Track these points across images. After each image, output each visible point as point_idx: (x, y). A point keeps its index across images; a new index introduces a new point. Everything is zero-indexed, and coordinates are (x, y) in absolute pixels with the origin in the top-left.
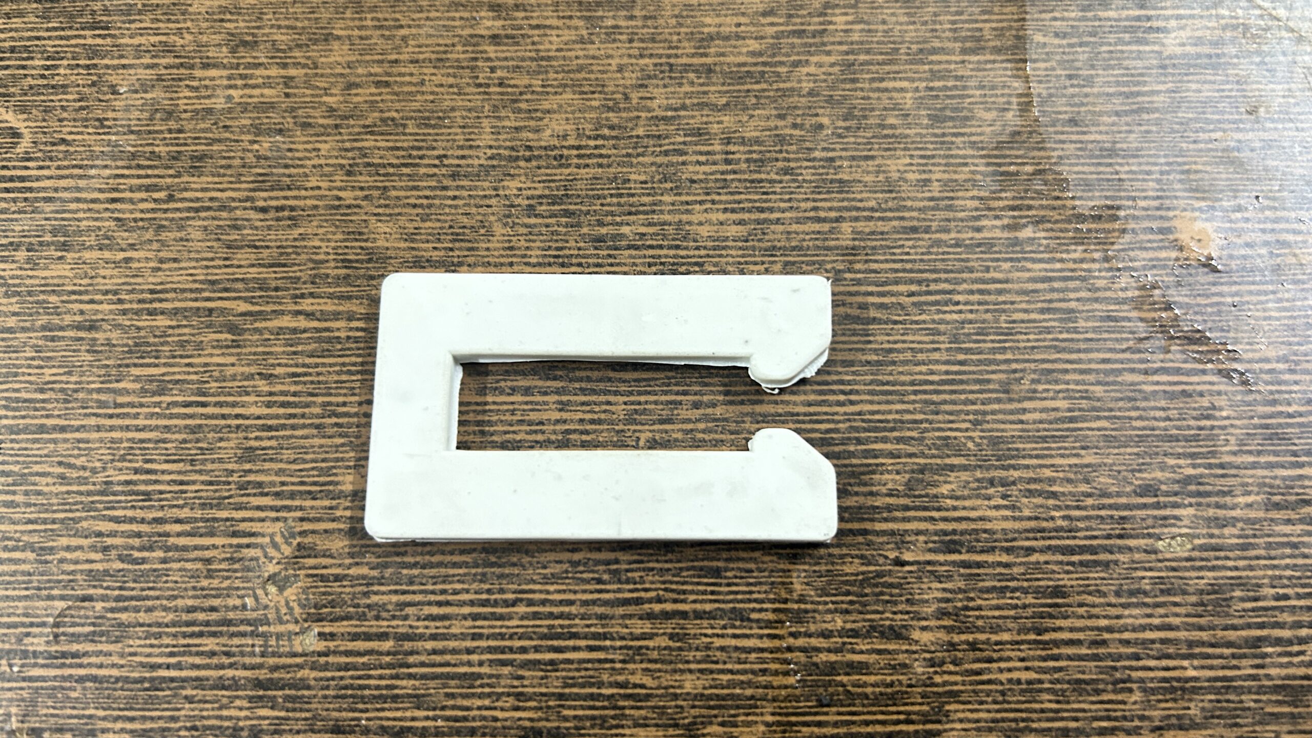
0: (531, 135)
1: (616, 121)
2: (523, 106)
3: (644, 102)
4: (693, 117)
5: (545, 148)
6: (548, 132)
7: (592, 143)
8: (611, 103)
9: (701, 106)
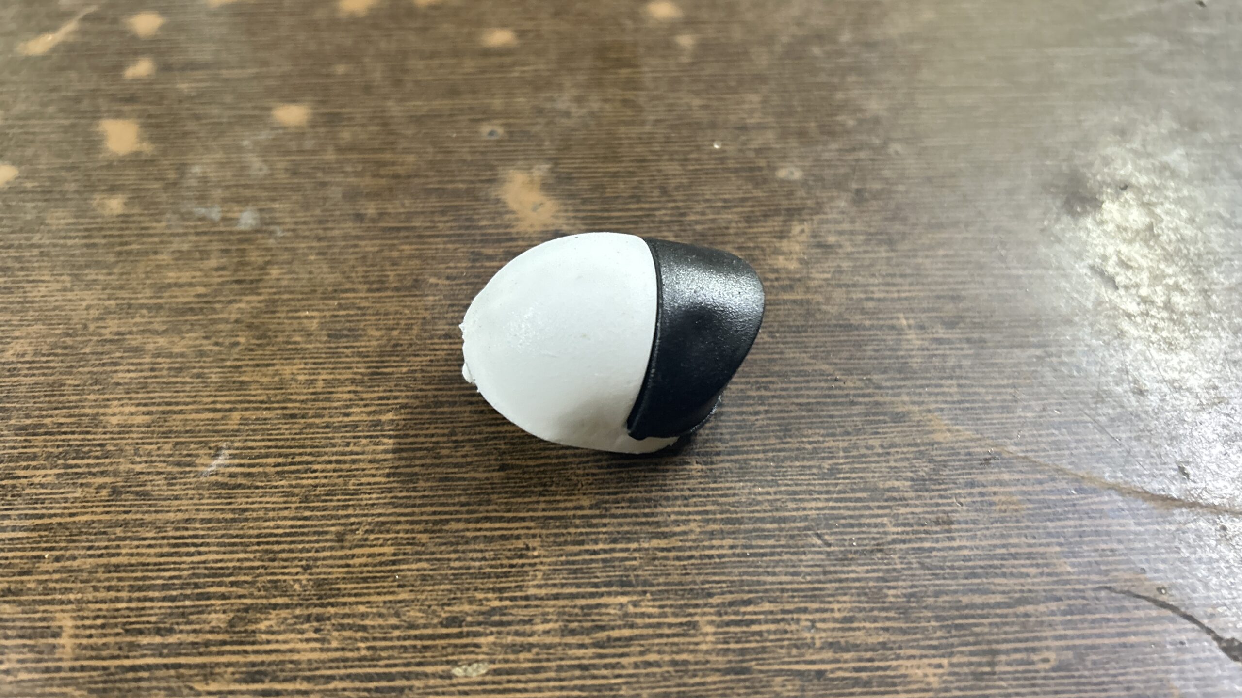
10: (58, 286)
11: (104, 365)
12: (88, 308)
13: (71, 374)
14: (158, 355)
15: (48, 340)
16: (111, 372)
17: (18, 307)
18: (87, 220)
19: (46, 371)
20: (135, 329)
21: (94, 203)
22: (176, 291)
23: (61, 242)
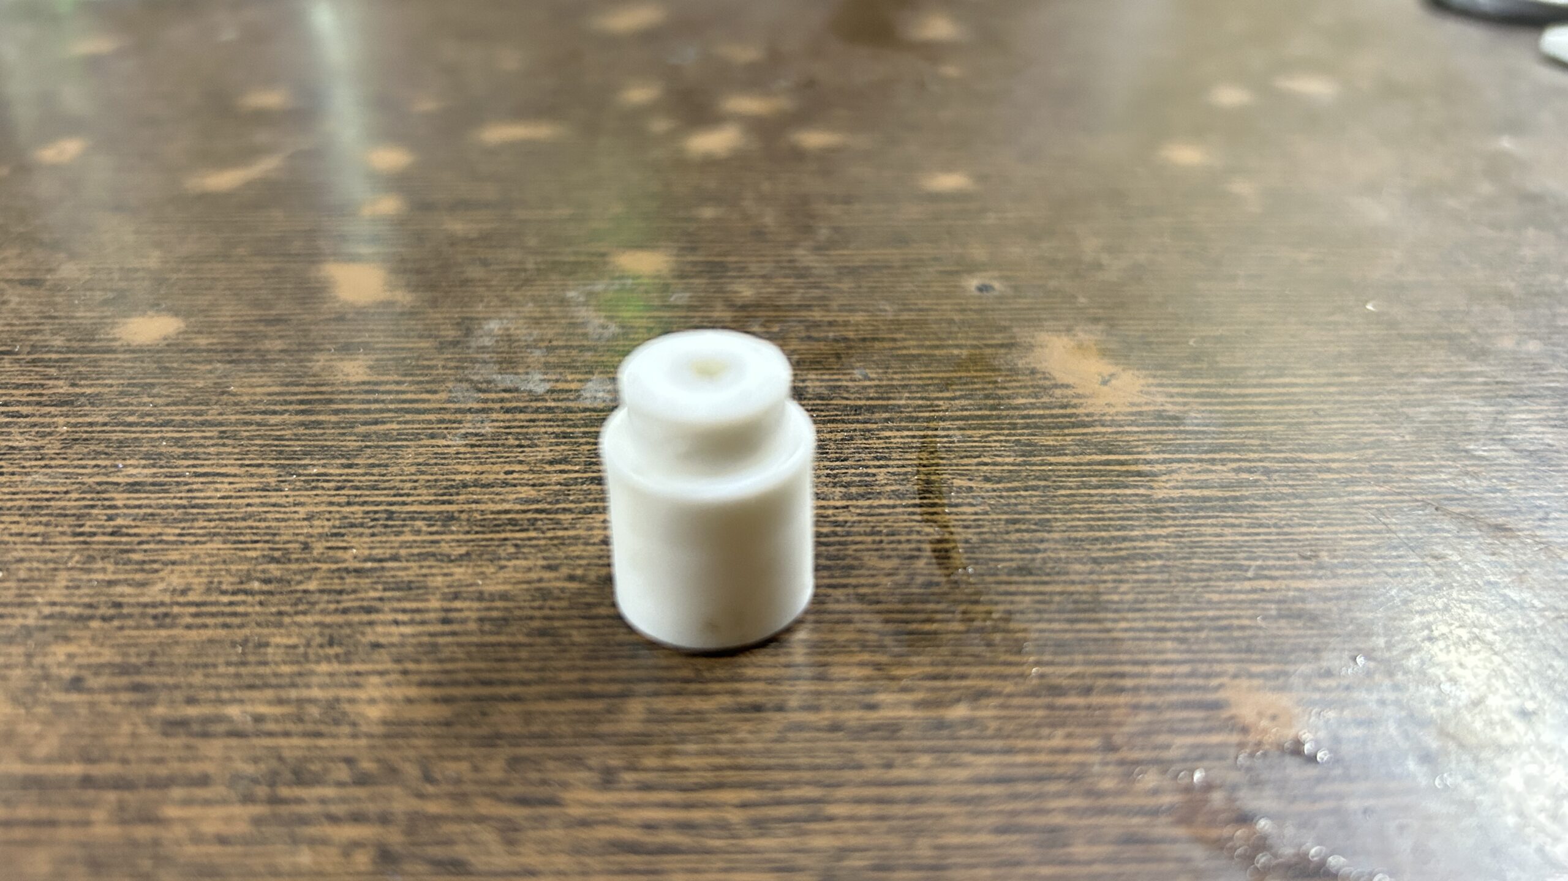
0: (127, 590)
1: (278, 574)
2: (135, 557)
3: (331, 553)
4: (406, 569)
5: (145, 605)
6: (161, 586)
7: (225, 599)
8: (277, 554)
9: (422, 556)
10: (255, 483)
11: (345, 611)
12: (309, 518)
13: (280, 625)
14: (456, 596)
15: (233, 567)
16: (361, 623)
17: (177, 513)
18: (303, 389)
19: (228, 620)
20: (403, 552)
21: (316, 367)
22: (477, 493)
23: (258, 418)
